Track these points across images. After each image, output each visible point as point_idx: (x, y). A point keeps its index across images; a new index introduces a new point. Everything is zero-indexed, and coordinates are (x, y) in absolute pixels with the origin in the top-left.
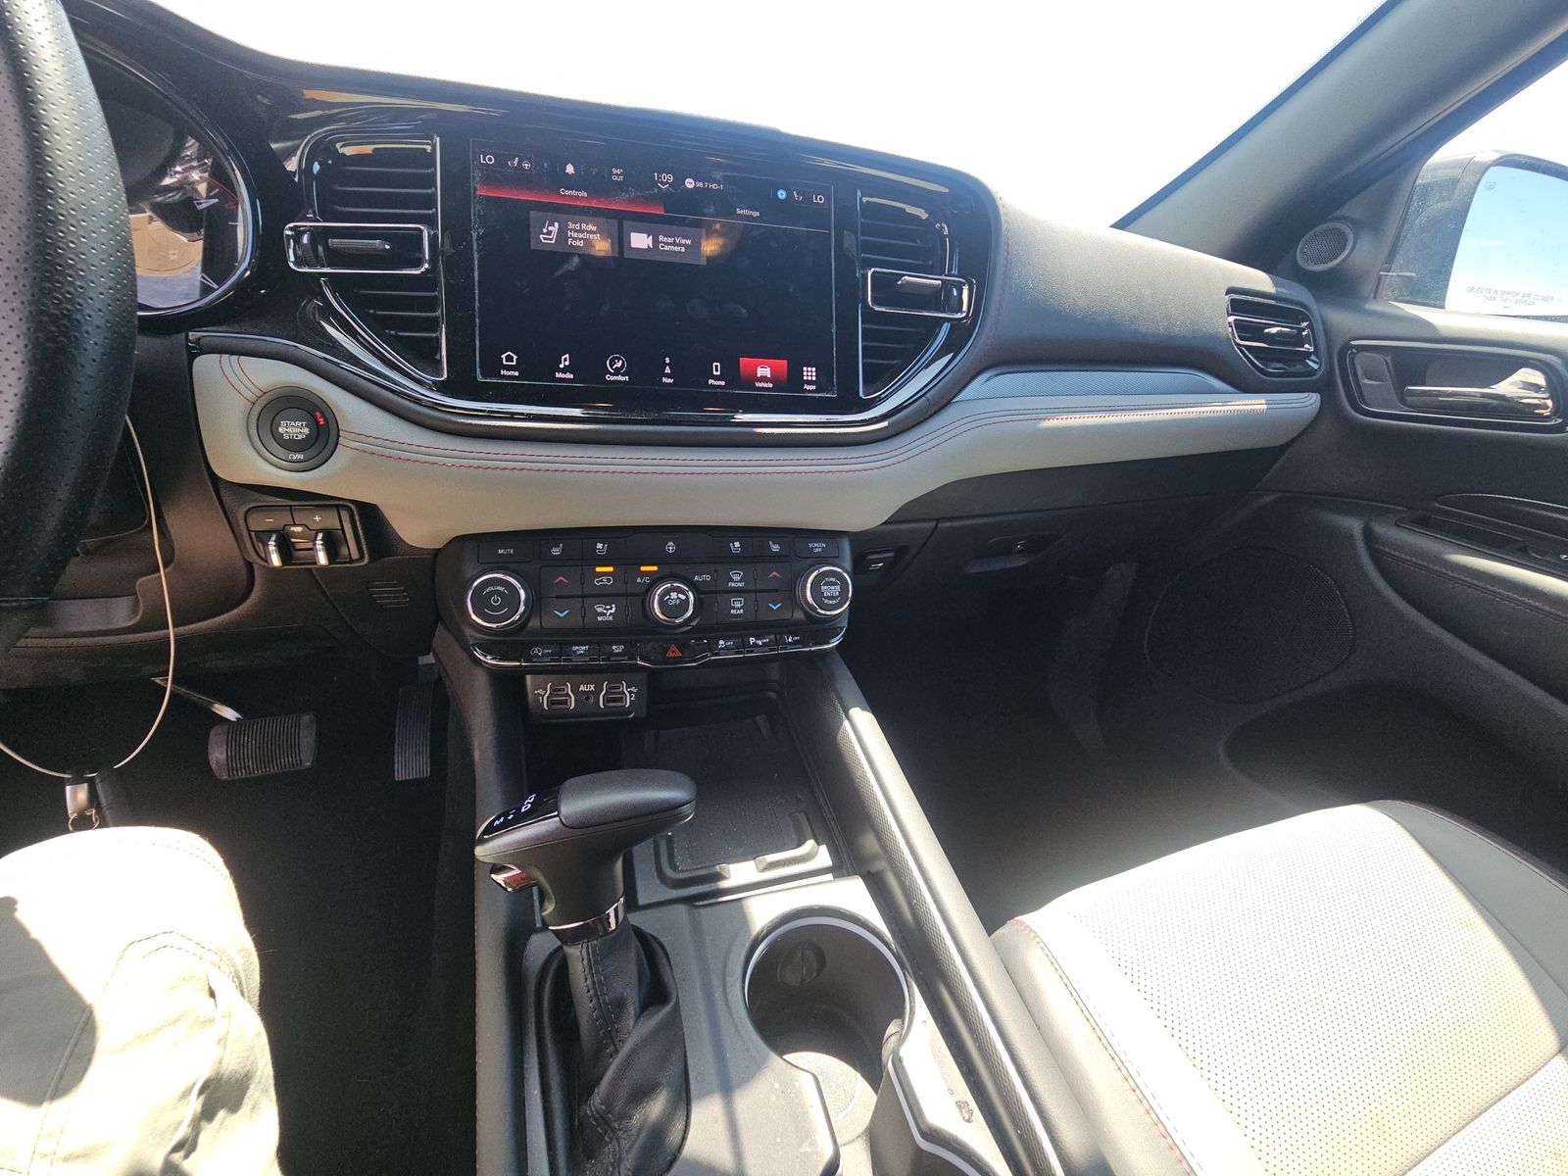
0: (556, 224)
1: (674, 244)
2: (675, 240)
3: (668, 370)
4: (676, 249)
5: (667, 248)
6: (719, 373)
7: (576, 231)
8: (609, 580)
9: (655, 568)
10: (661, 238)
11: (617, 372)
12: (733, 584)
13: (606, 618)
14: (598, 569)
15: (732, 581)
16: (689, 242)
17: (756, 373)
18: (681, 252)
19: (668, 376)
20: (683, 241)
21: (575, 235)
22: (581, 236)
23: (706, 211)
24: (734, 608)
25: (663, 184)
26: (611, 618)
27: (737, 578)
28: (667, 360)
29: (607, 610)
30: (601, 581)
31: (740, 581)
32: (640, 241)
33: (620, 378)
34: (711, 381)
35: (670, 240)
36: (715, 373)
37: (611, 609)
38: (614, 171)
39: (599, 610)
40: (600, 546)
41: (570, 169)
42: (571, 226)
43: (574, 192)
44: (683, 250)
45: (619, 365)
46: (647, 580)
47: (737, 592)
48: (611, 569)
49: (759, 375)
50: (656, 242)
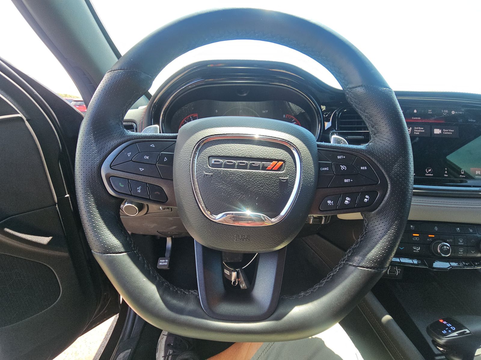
0: (411, 128)
1: (448, 132)
2: (448, 131)
3: (446, 172)
4: (449, 133)
5: (446, 133)
6: (463, 173)
7: (417, 129)
8: (418, 239)
9: (434, 236)
10: (444, 130)
11: (429, 173)
12: (460, 244)
13: (417, 251)
14: (414, 235)
15: (459, 242)
16: (453, 131)
17: (476, 173)
18: (450, 134)
19: (446, 174)
20: (451, 131)
21: (416, 131)
22: (418, 131)
23: (459, 121)
24: (460, 252)
25: (445, 113)
26: (418, 251)
27: (461, 241)
28: (446, 169)
29: (417, 249)
30: (415, 239)
31: (462, 243)
32: (437, 131)
33: (430, 175)
34: (461, 176)
35: (447, 131)
36: (462, 173)
37: (419, 248)
38: (429, 111)
39: (414, 248)
40: (412, 226)
41: (415, 111)
42: (415, 128)
43: (416, 118)
44: (451, 133)
45: (430, 170)
46: (431, 240)
47: (461, 246)
48: (418, 235)
49: (477, 174)
50: (442, 131)
